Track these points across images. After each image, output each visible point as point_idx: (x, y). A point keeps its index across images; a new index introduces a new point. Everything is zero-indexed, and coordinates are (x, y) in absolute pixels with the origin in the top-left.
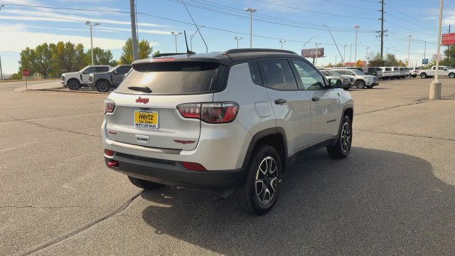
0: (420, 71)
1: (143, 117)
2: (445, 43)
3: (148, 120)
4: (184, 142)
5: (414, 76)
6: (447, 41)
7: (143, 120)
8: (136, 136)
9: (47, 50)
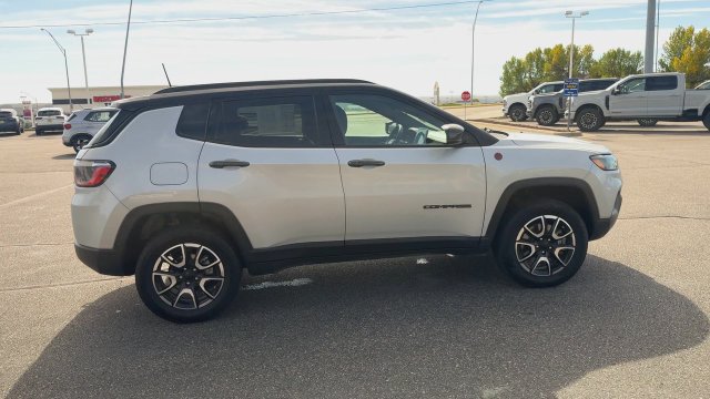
9: (539, 58)
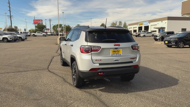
0: (33, 34)
1: (115, 51)
2: (35, 23)
3: (117, 52)
4: (133, 58)
5: (29, 36)
6: (35, 22)
7: (114, 53)
8: (114, 59)
